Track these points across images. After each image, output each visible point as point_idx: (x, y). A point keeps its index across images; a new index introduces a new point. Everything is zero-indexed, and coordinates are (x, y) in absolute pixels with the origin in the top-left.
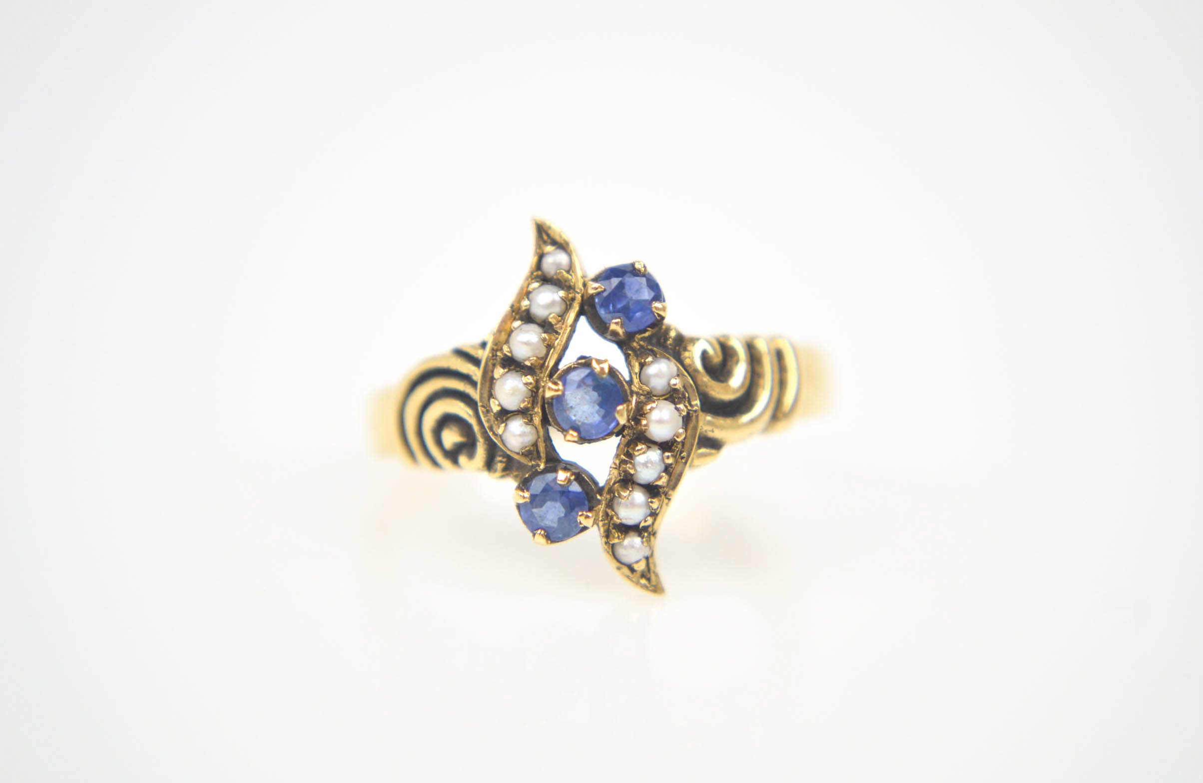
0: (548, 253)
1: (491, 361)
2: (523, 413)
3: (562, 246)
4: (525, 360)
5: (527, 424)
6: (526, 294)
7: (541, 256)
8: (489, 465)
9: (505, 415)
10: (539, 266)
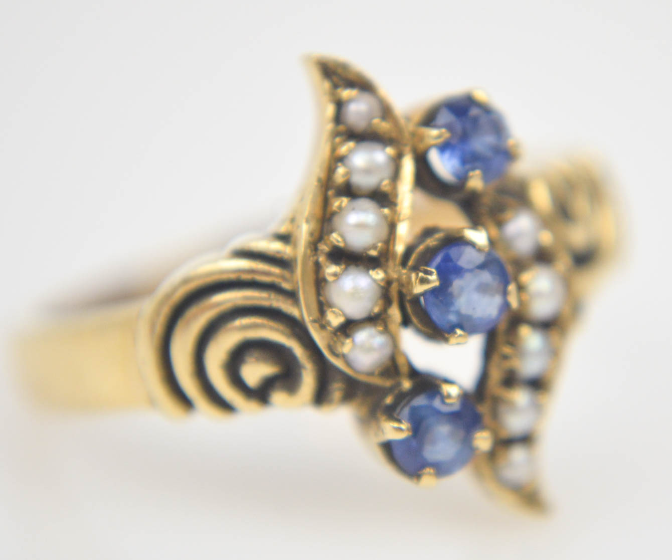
0: (350, 101)
1: (311, 259)
2: (372, 320)
3: (364, 86)
4: (369, 249)
5: (381, 333)
6: (337, 160)
7: (340, 105)
8: (321, 397)
9: (348, 327)
10: (338, 118)
